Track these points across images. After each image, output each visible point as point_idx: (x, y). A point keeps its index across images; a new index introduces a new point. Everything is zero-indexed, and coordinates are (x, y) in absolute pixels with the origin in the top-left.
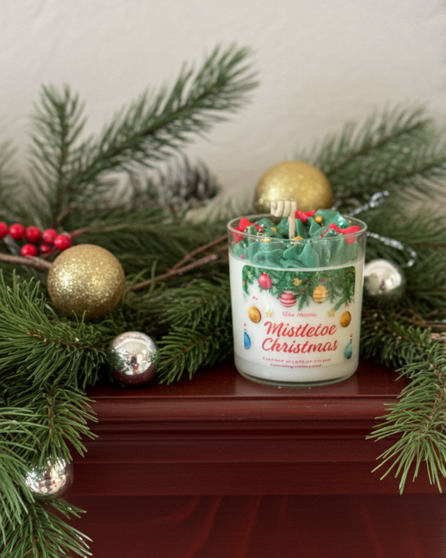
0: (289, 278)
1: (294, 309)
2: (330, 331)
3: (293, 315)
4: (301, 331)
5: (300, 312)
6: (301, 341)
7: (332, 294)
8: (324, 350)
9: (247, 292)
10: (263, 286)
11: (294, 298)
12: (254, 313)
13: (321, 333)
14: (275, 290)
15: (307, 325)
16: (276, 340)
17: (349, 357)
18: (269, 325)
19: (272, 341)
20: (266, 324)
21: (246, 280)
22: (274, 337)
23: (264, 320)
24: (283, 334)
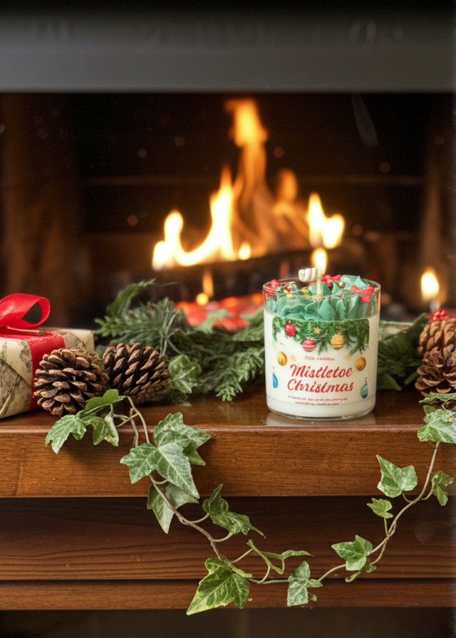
0: (309, 328)
1: (315, 353)
2: (347, 373)
3: (313, 359)
4: (320, 373)
5: (320, 356)
6: (321, 381)
7: (347, 342)
8: (341, 390)
9: (276, 339)
10: (289, 334)
11: (314, 344)
12: (282, 357)
13: (339, 375)
14: (298, 337)
15: (327, 367)
16: (300, 382)
17: (364, 396)
18: (294, 367)
19: (296, 382)
20: (292, 366)
21: (276, 329)
22: (298, 378)
23: (290, 362)
24: (306, 375)
